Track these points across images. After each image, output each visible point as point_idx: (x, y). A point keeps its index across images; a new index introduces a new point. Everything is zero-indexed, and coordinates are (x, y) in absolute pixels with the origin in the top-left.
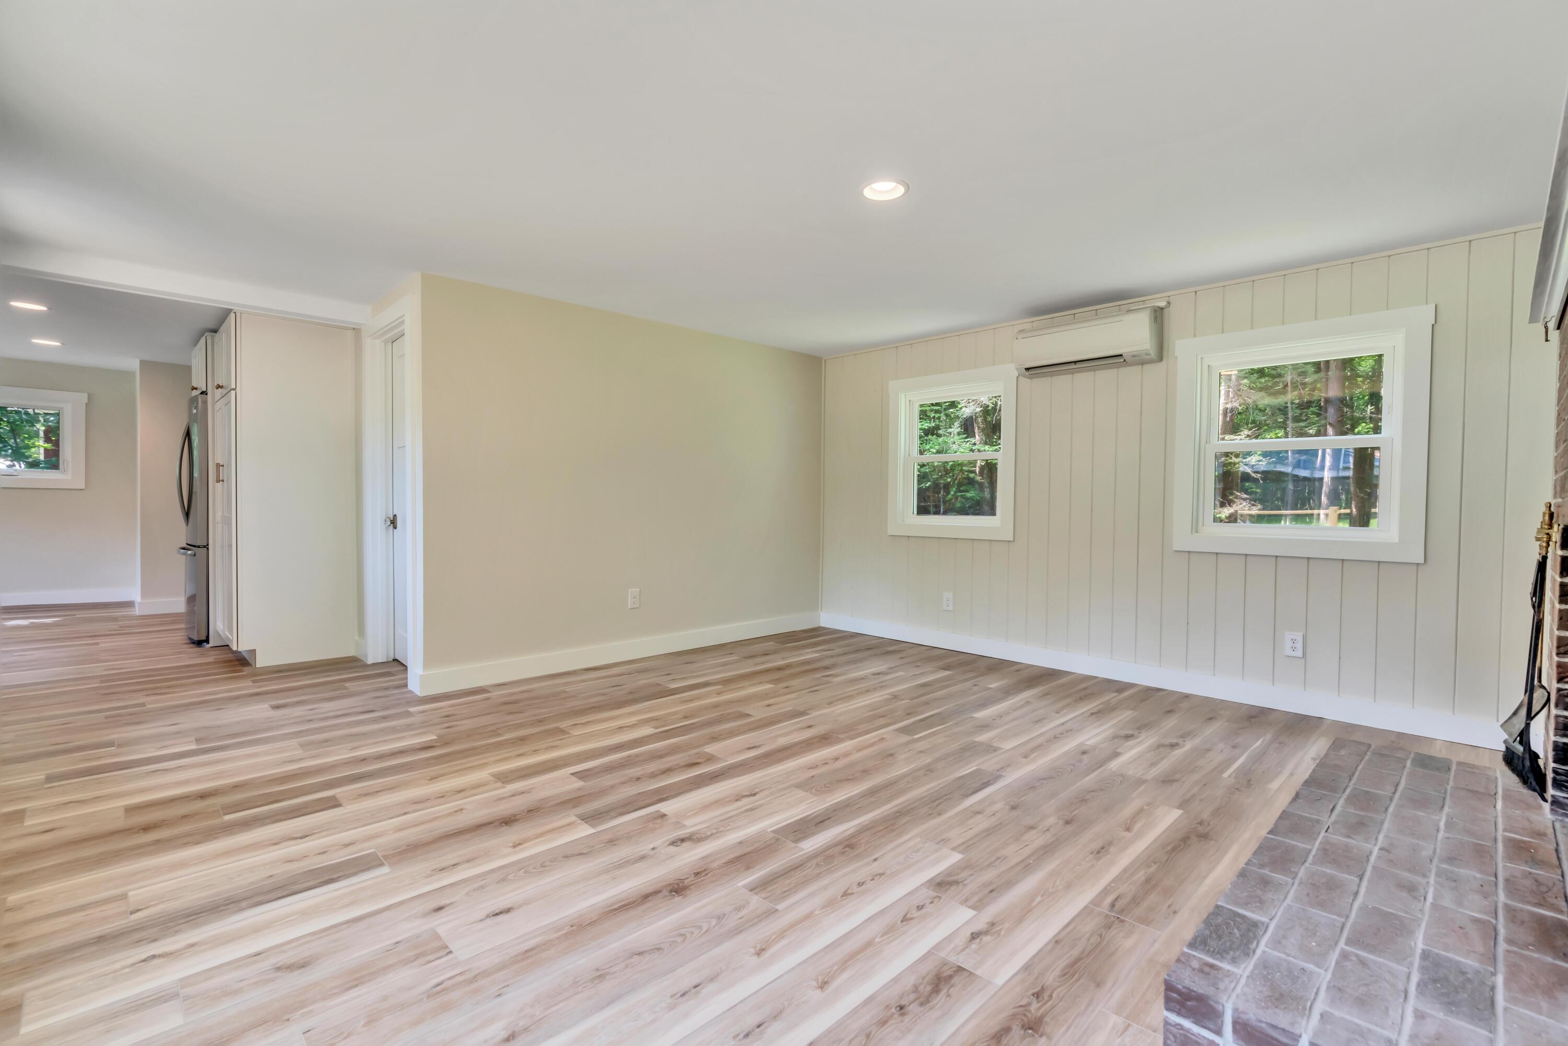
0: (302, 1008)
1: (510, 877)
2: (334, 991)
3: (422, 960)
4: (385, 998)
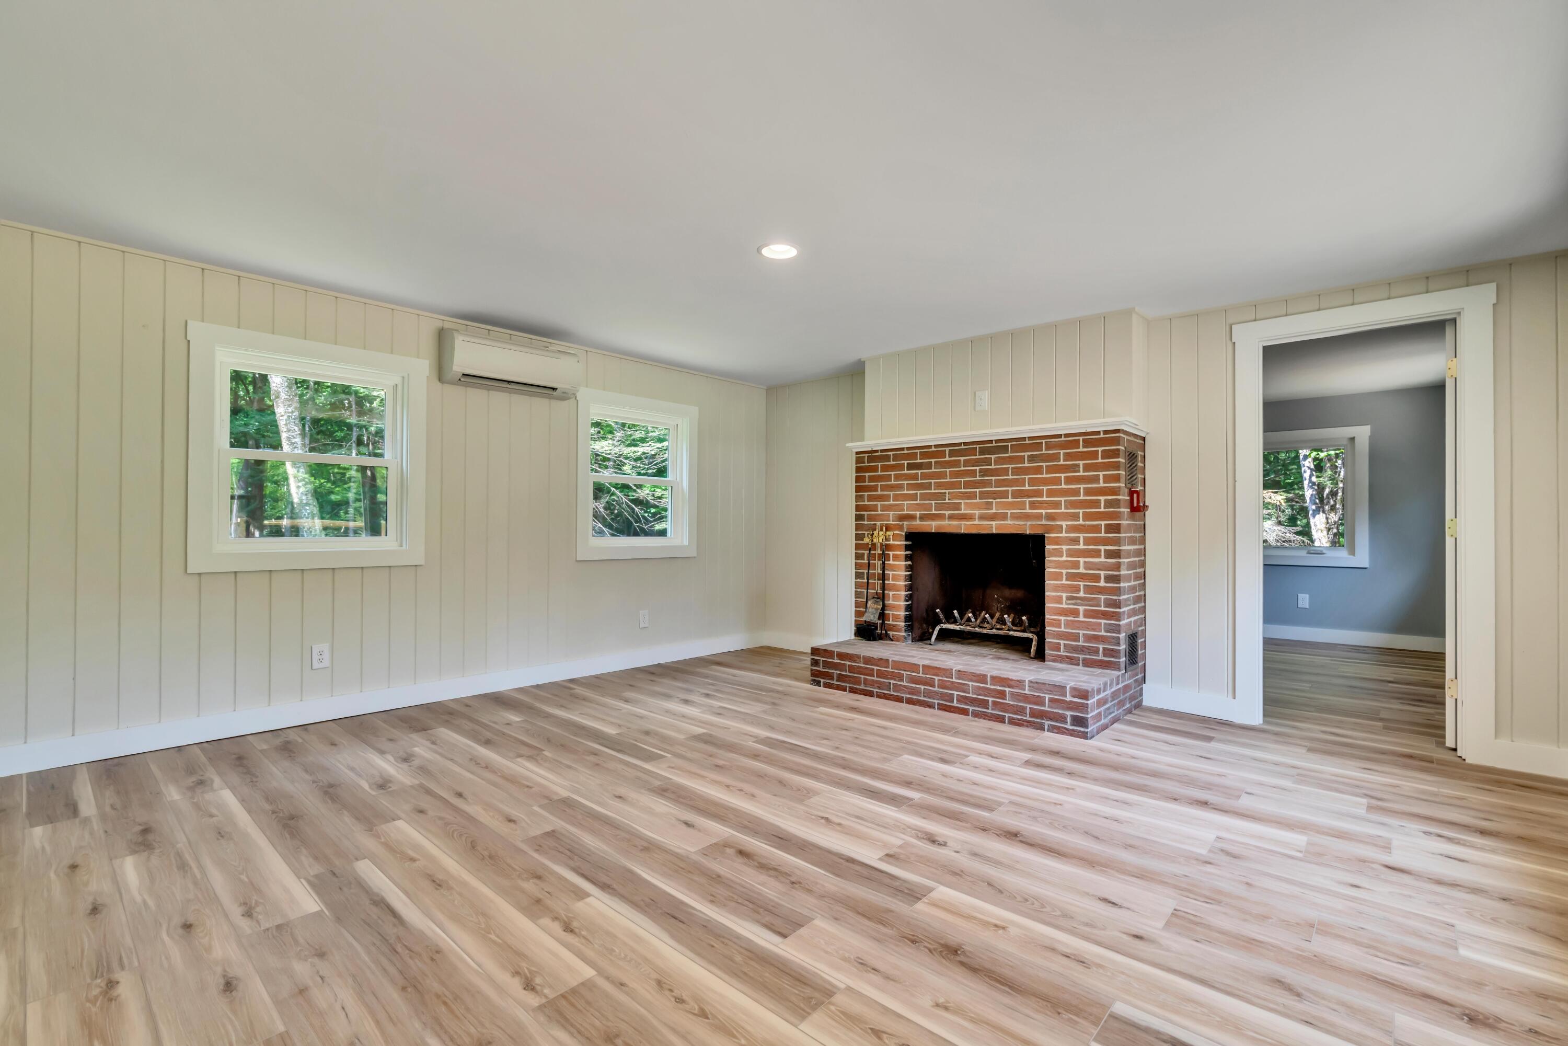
0: (1301, 955)
1: (1058, 913)
2: (1271, 948)
3: (1197, 920)
4: (1245, 920)
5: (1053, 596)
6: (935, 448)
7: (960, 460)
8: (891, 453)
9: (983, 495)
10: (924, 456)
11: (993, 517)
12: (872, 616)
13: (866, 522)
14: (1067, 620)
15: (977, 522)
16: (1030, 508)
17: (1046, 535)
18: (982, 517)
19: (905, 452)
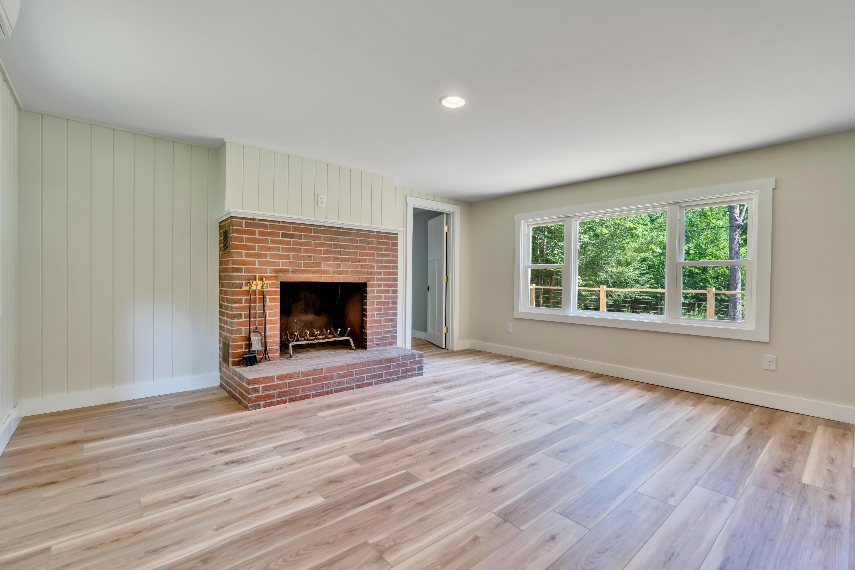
5: (371, 314)
6: (304, 225)
7: (321, 236)
8: (268, 223)
9: (335, 259)
10: (295, 229)
11: (341, 272)
12: (257, 346)
13: (243, 274)
14: (377, 325)
15: (331, 275)
16: (361, 268)
17: (368, 283)
18: (335, 272)
19: (281, 224)
